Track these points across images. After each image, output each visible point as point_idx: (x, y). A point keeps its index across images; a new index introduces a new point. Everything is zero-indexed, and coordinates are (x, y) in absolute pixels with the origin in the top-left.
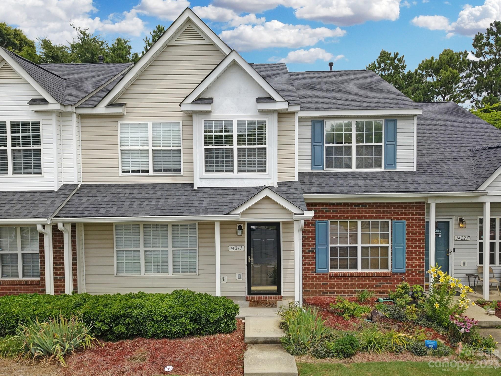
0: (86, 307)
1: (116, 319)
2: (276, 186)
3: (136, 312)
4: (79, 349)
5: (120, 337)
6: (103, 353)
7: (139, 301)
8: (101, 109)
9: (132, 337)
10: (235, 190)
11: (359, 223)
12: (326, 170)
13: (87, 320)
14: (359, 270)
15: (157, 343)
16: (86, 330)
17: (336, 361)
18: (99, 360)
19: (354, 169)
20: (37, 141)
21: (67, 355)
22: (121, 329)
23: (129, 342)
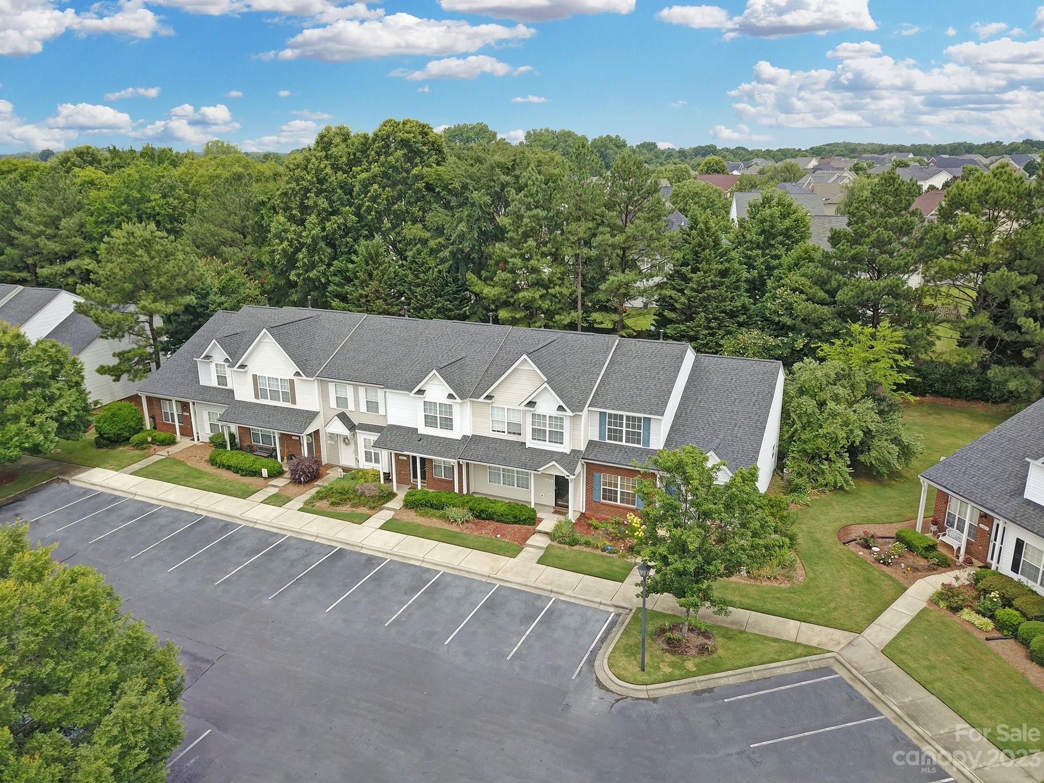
0: (471, 504)
1: (482, 511)
2: (568, 453)
3: (490, 510)
4: (467, 521)
5: (483, 519)
6: (476, 524)
7: (492, 505)
8: (481, 399)
9: (489, 520)
10: (546, 452)
11: (619, 477)
12: (607, 441)
13: (471, 510)
14: (619, 503)
15: (498, 524)
16: (470, 514)
17: (567, 547)
18: (474, 527)
19: (624, 443)
20: (451, 414)
21: (462, 523)
22: (484, 516)
23: (487, 521)
